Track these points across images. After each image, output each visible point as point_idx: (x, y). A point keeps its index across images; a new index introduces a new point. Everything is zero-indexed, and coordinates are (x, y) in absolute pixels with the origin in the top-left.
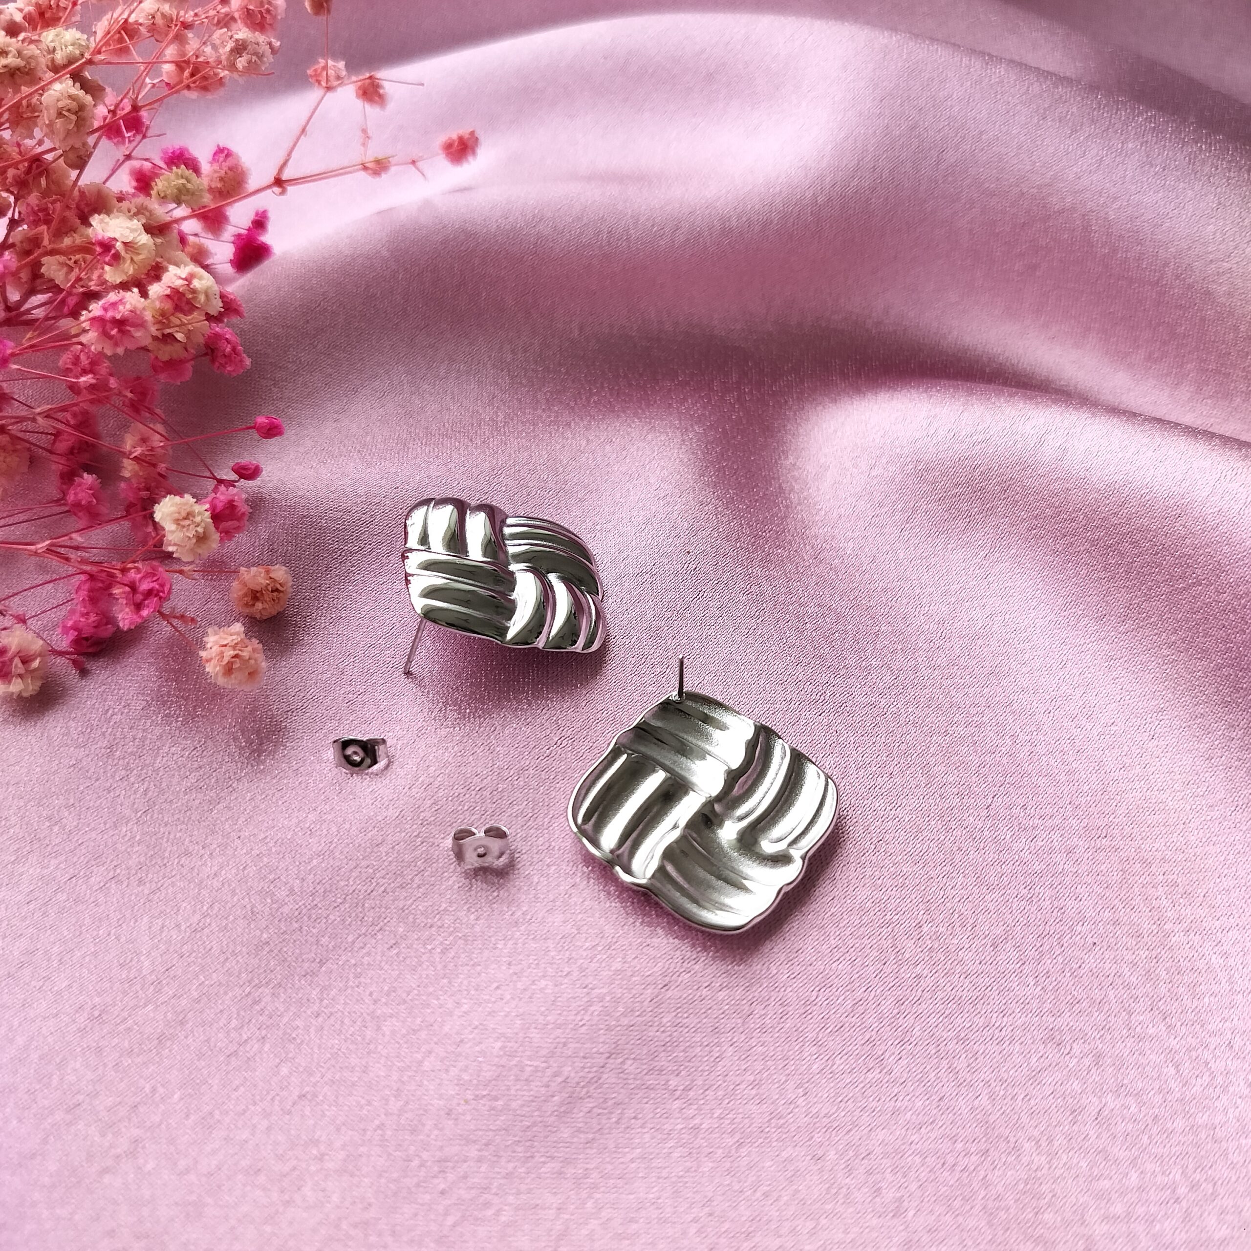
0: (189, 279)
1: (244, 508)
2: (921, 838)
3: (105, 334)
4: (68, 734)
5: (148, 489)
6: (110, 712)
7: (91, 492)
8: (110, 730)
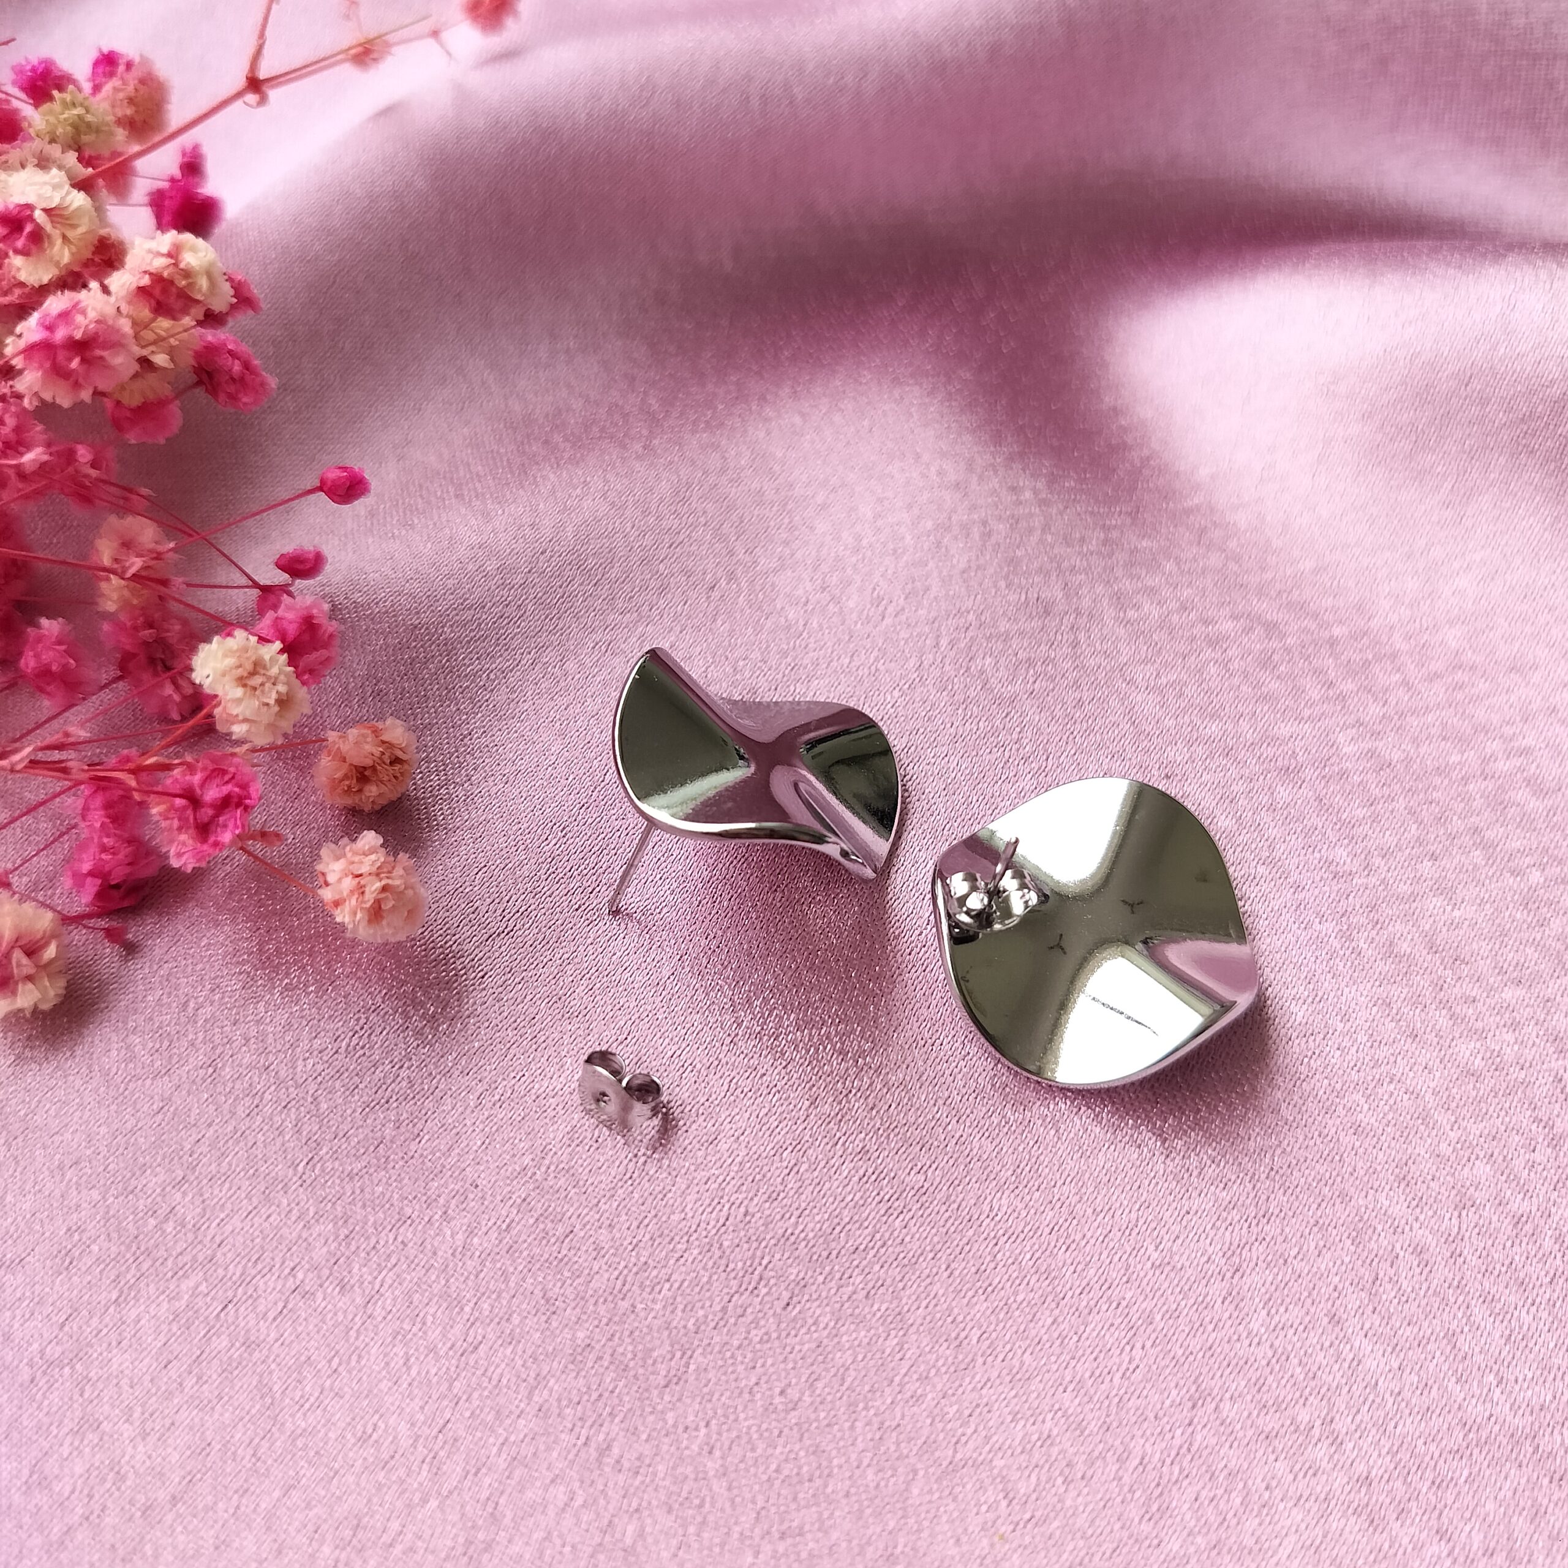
0: (174, 254)
1: (331, 627)
2: (1511, 942)
3: (58, 372)
4: (132, 1058)
5: (150, 625)
6: (192, 1004)
7: (63, 647)
8: (201, 1035)
